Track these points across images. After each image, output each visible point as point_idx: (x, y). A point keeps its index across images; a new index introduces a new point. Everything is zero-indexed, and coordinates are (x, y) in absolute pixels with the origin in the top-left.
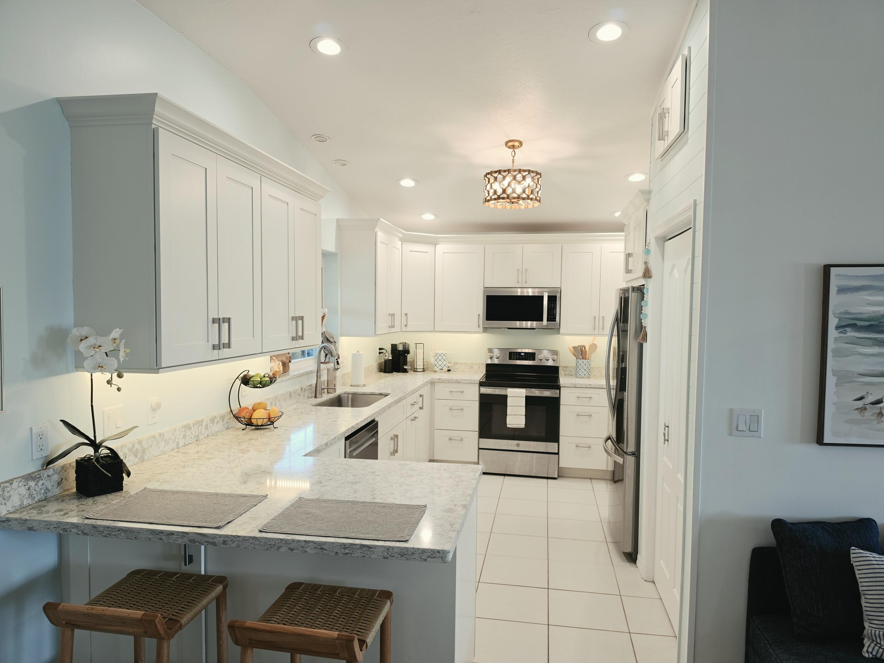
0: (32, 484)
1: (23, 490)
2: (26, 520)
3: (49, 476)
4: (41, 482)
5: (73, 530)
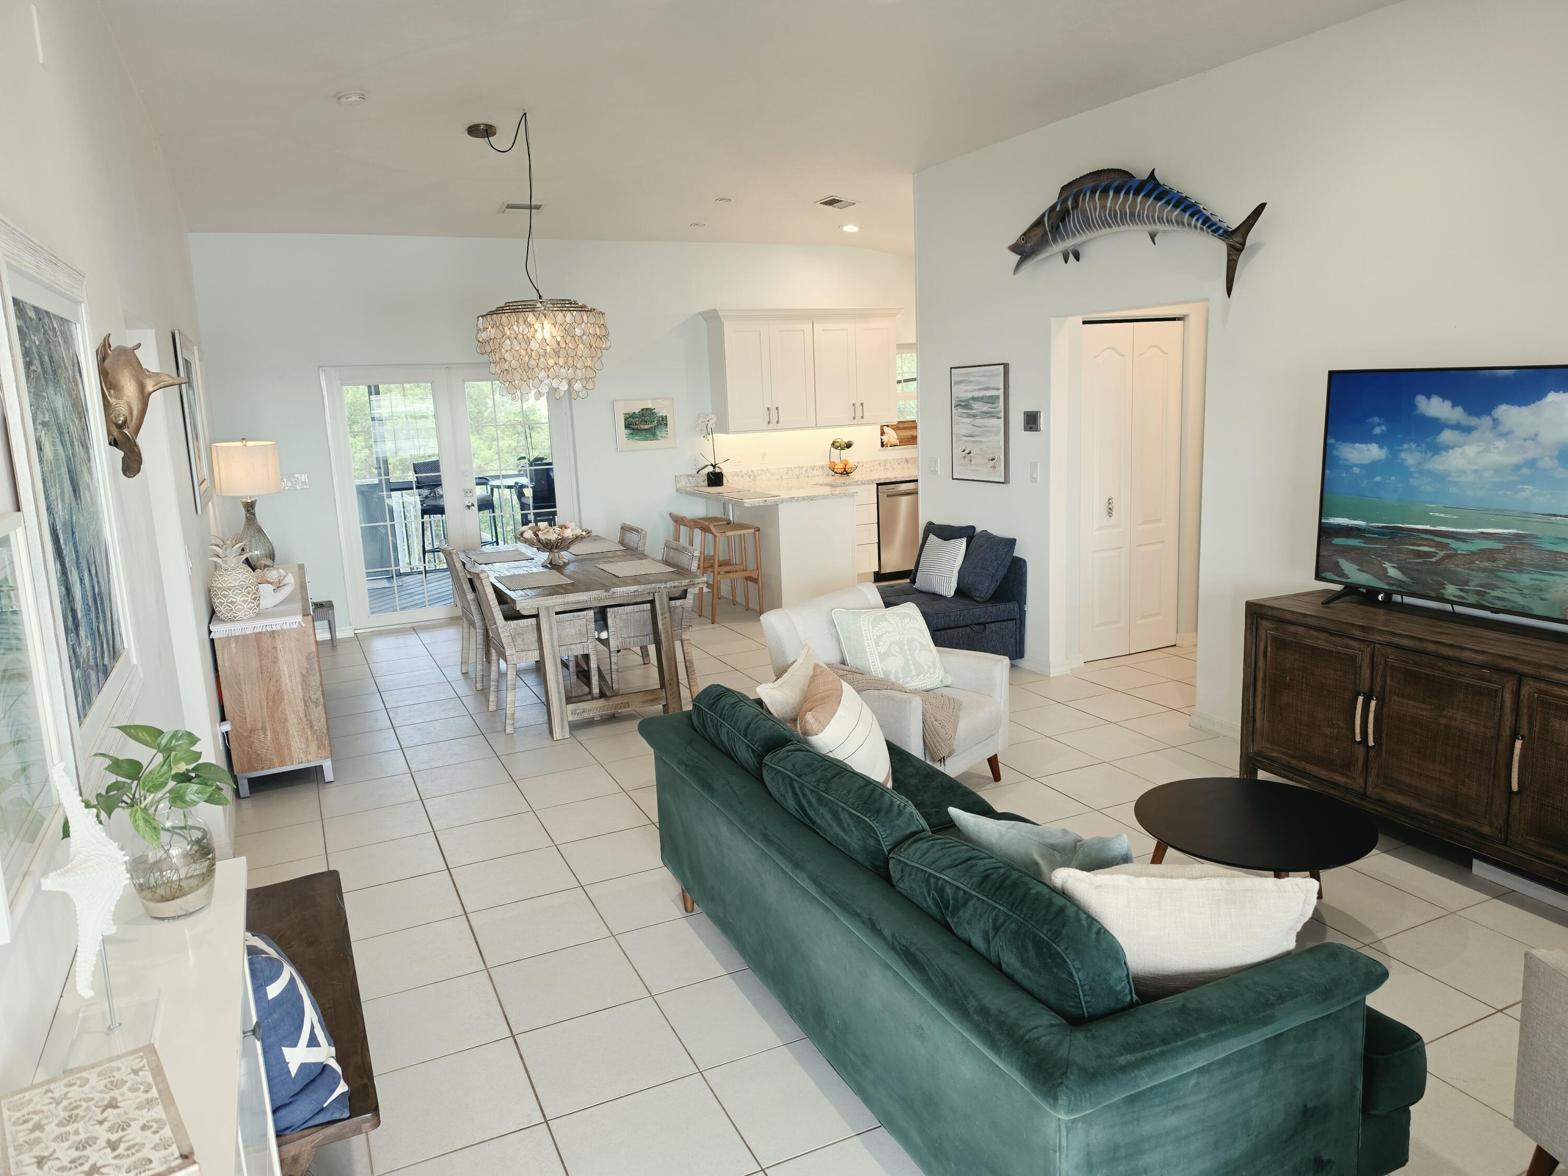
3: (698, 477)
4: (695, 479)
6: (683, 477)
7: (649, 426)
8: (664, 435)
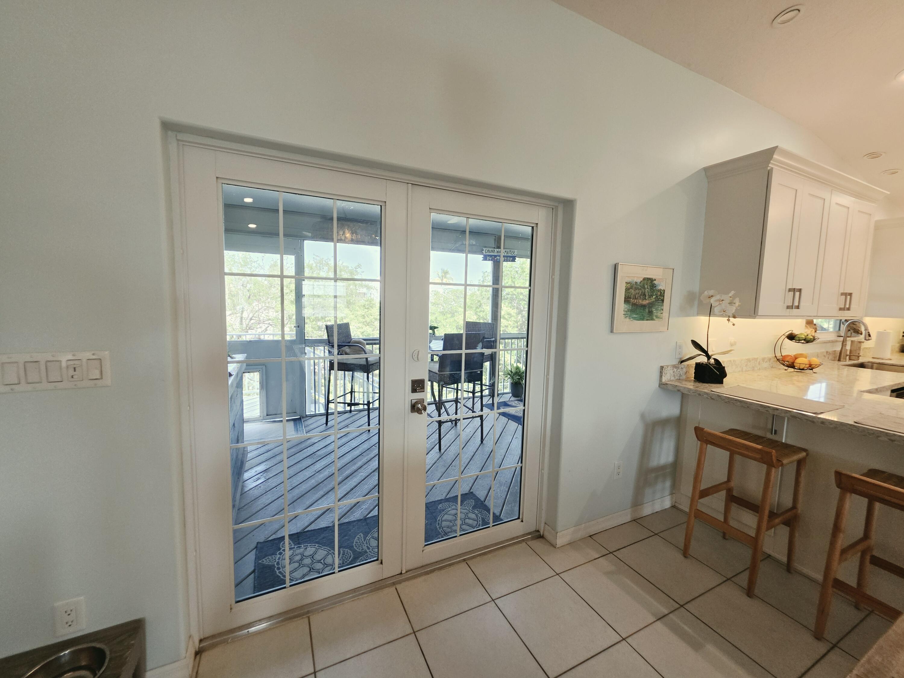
0: (675, 370)
1: (671, 372)
2: (676, 386)
3: (682, 368)
4: (679, 370)
5: (704, 395)
6: (669, 368)
7: (647, 302)
8: (659, 314)
